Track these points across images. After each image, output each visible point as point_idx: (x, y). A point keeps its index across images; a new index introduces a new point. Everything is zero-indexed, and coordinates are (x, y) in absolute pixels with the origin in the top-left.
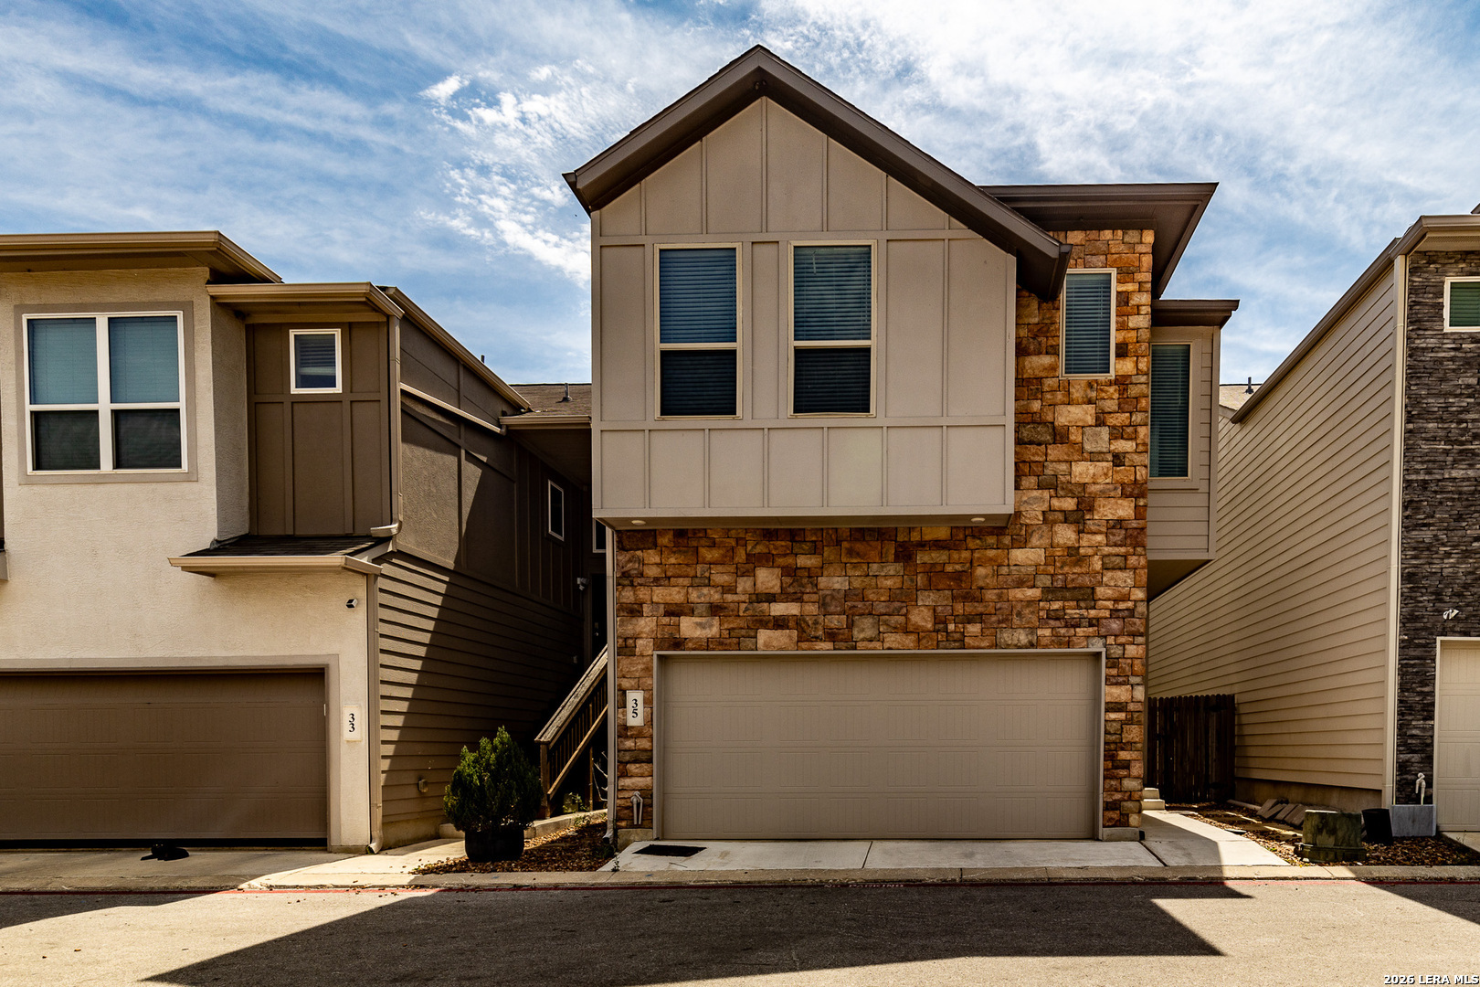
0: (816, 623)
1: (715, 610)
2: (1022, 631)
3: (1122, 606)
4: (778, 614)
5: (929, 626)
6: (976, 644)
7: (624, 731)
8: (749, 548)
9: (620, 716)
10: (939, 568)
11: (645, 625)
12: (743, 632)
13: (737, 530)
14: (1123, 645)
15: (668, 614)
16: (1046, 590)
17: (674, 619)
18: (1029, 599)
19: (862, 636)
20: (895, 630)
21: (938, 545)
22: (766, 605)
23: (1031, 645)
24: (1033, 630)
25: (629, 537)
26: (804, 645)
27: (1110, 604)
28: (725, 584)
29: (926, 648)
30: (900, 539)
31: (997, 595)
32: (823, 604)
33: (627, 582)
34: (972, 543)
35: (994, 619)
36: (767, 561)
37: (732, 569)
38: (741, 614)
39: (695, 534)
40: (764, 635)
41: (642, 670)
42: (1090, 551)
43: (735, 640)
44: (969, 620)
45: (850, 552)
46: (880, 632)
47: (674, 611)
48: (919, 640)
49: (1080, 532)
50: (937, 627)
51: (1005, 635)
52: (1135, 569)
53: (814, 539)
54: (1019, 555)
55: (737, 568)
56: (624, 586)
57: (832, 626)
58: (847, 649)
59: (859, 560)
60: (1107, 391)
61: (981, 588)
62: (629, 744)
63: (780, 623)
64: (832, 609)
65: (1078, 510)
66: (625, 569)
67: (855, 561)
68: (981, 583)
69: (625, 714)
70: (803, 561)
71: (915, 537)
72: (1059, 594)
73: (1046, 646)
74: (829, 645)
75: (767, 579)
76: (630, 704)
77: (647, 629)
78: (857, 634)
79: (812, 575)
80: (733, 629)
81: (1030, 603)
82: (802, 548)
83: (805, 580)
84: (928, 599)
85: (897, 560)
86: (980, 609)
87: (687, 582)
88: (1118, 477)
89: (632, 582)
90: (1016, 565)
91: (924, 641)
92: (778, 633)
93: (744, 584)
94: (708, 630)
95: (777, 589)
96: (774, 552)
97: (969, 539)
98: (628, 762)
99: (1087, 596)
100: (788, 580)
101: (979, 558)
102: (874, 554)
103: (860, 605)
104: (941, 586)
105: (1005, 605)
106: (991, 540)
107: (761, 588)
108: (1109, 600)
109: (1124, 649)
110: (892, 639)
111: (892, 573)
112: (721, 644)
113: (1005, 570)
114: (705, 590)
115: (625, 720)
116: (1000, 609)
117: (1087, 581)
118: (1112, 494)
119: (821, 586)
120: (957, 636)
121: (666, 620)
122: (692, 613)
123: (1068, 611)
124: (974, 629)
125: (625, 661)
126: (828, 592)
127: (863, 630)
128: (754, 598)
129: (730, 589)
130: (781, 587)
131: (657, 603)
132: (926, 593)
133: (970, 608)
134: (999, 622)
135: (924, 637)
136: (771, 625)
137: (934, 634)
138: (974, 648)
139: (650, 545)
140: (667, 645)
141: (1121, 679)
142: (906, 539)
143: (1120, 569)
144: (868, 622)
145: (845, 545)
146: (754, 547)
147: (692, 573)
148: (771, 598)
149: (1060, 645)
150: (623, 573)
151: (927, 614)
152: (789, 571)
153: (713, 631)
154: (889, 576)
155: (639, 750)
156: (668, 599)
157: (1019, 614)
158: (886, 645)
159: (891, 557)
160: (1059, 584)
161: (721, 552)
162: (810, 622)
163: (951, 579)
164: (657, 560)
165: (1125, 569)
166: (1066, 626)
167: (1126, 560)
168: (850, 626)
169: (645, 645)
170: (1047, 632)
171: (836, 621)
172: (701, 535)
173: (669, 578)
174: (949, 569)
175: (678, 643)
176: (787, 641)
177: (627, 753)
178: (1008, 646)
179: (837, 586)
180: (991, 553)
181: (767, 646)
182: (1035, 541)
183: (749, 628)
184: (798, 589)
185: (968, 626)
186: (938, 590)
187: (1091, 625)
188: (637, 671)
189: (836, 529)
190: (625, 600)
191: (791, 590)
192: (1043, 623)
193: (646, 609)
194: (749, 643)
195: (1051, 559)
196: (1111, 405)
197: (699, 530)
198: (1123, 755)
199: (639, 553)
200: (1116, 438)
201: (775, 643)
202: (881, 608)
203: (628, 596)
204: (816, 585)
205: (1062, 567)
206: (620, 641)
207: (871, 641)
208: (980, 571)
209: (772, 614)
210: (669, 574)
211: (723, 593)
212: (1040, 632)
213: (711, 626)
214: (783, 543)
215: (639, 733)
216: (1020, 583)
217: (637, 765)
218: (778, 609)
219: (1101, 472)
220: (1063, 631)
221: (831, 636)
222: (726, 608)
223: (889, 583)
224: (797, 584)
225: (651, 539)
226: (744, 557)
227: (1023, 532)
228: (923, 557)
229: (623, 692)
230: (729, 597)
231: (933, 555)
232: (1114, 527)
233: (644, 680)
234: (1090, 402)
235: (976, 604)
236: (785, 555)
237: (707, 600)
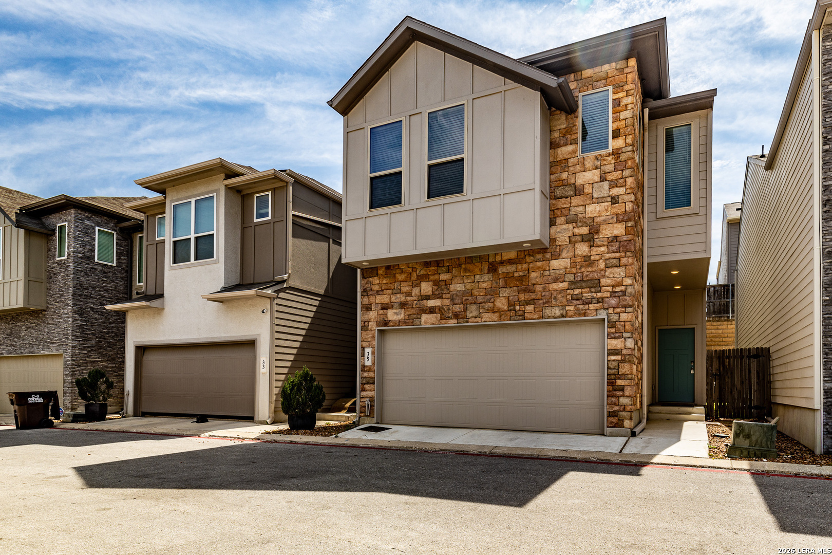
0: (449, 309)
1: (403, 305)
2: (557, 308)
3: (618, 289)
4: (431, 305)
5: (506, 308)
6: (531, 317)
7: (364, 366)
8: (418, 272)
9: (362, 360)
10: (511, 275)
11: (373, 315)
12: (415, 316)
13: (412, 263)
14: (619, 313)
15: (383, 308)
16: (571, 283)
17: (385, 311)
18: (561, 289)
19: (471, 315)
20: (488, 311)
21: (510, 262)
22: (425, 301)
23: (563, 316)
24: (563, 307)
25: (366, 272)
26: (443, 321)
27: (610, 289)
28: (407, 292)
29: (504, 320)
30: (490, 260)
31: (542, 287)
32: (452, 299)
33: (365, 294)
34: (528, 259)
35: (541, 302)
36: (426, 278)
37: (410, 284)
38: (414, 307)
39: (394, 267)
40: (424, 317)
41: (371, 337)
42: (597, 257)
43: (411, 321)
44: (527, 303)
45: (466, 270)
46: (480, 313)
47: (385, 307)
48: (500, 316)
49: (591, 246)
50: (510, 308)
51: (547, 311)
52: (626, 266)
53: (448, 264)
54: (555, 264)
55: (412, 283)
56: (364, 296)
57: (456, 310)
58: (464, 323)
59: (469, 274)
60: (606, 160)
61: (534, 285)
62: (365, 374)
63: (432, 311)
64: (456, 301)
65: (590, 233)
66: (365, 287)
67: (467, 274)
68: (533, 282)
69: (364, 360)
70: (443, 277)
71: (498, 258)
72: (578, 285)
73: (571, 316)
74: (455, 321)
75: (426, 287)
76: (366, 354)
77: (373, 317)
78: (469, 315)
79: (447, 284)
80: (411, 314)
81: (561, 291)
82: (442, 270)
83: (443, 287)
84: (505, 293)
85: (489, 272)
86: (533, 297)
87: (389, 292)
88: (614, 211)
89: (367, 293)
90: (553, 270)
91: (503, 317)
92: (431, 315)
93: (415, 291)
94: (399, 316)
95: (430, 293)
96: (429, 273)
97: (527, 257)
98: (365, 384)
99: (596, 285)
100: (436, 287)
101: (532, 267)
102: (477, 270)
103: (470, 298)
104: (512, 285)
105: (547, 293)
106: (539, 256)
107: (423, 293)
108: (610, 286)
109: (619, 316)
110: (487, 316)
111: (486, 279)
112: (405, 322)
113: (547, 273)
114: (398, 296)
115: (364, 363)
116: (544, 296)
117: (595, 275)
118: (611, 221)
119: (451, 289)
120: (520, 313)
121: (381, 312)
122: (392, 308)
123: (584, 295)
124: (530, 308)
125: (364, 333)
126: (455, 293)
127: (471, 312)
128: (420, 298)
129: (409, 294)
130: (432, 291)
131: (378, 304)
132: (504, 289)
133: (528, 296)
134: (544, 303)
135: (503, 315)
136: (427, 312)
137: (509, 312)
138: (530, 319)
139: (375, 275)
140: (382, 324)
141: (617, 335)
142: (493, 260)
143: (617, 267)
144: (474, 307)
145: (463, 266)
146: (420, 272)
147: (393, 288)
148: (428, 298)
149: (580, 315)
150: (364, 290)
151: (504, 301)
152: (437, 283)
153: (401, 317)
154: (485, 281)
155: (370, 377)
156: (382, 301)
157: (555, 298)
158: (483, 320)
159: (486, 271)
160: (579, 279)
161: (405, 275)
162: (446, 309)
163: (517, 280)
164: (378, 282)
165: (620, 266)
166: (583, 304)
167: (620, 261)
168: (465, 311)
169: (372, 325)
170: (572, 308)
171: (458, 308)
172: (397, 268)
173: (383, 290)
174: (516, 275)
175: (386, 323)
176: (435, 320)
177: (365, 379)
178: (549, 317)
179: (459, 289)
180: (539, 264)
181: (426, 323)
182: (564, 254)
183: (418, 314)
184: (440, 292)
185: (527, 307)
186: (511, 287)
187: (598, 302)
188: (369, 338)
189: (459, 258)
190: (364, 303)
191: (437, 293)
192: (569, 303)
193: (373, 306)
194: (417, 321)
195: (574, 265)
196: (610, 168)
197: (396, 265)
198: (620, 382)
199: (370, 279)
200: (613, 187)
201: (429, 321)
202: (480, 299)
203: (366, 300)
204: (449, 289)
205: (580, 269)
206: (362, 323)
207: (476, 318)
208: (533, 275)
209: (428, 306)
210: (383, 288)
211: (406, 296)
212: (567, 308)
213: (401, 313)
214: (433, 268)
215: (370, 369)
216: (556, 280)
217: (369, 385)
218: (431, 303)
219: (604, 209)
220: (581, 307)
221: (456, 316)
222: (407, 304)
223: (485, 285)
224: (440, 289)
225: (375, 272)
226: (416, 277)
227: (558, 250)
228: (502, 270)
229: (363, 348)
230: (409, 298)
231: (508, 268)
232: (612, 241)
233: (372, 342)
234: (597, 168)
235: (531, 294)
236: (434, 274)
237: (399, 300)
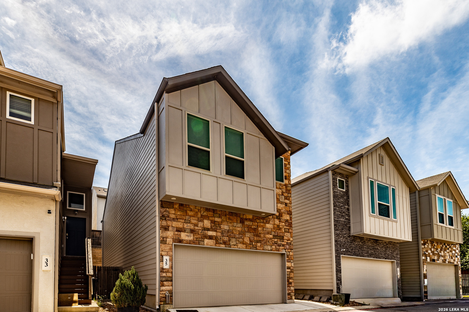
0: (220, 239)
1: (192, 231)
2: (269, 246)
3: (289, 242)
4: (210, 235)
5: (249, 242)
6: (259, 249)
7: (162, 270)
8: (202, 213)
9: (161, 265)
10: (250, 227)
11: (170, 234)
12: (200, 239)
13: (198, 206)
14: (289, 252)
15: (177, 231)
16: (274, 236)
17: (179, 233)
18: (270, 238)
19: (232, 244)
20: (241, 243)
21: (250, 220)
22: (207, 231)
23: (271, 250)
24: (271, 246)
25: (165, 203)
26: (217, 245)
27: (286, 241)
28: (195, 223)
29: (248, 249)
30: (241, 217)
31: (263, 236)
32: (222, 233)
33: (164, 218)
34: (258, 221)
35: (263, 242)
36: (207, 218)
37: (197, 219)
38: (200, 233)
39: (186, 206)
40: (206, 241)
41: (169, 249)
42: (282, 227)
43: (198, 242)
44: (257, 242)
45: (229, 219)
46: (237, 243)
47: (179, 230)
48: (246, 246)
49: (280, 221)
50: (250, 243)
51: (266, 247)
52: (291, 233)
53: (219, 213)
54: (268, 226)
55: (198, 219)
56: (163, 220)
57: (225, 240)
58: (229, 247)
59: (231, 221)
60: (283, 187)
61: (260, 233)
62: (164, 274)
63: (211, 238)
64: (224, 235)
65: (279, 216)
66: (163, 214)
67: (230, 221)
68: (260, 232)
69: (163, 264)
70: (217, 219)
71: (245, 217)
72: (276, 237)
73: (274, 251)
74: (223, 246)
75: (207, 223)
76: (165, 261)
77: (171, 235)
78: (232, 243)
79: (219, 224)
80: (197, 238)
81: (271, 239)
82: (216, 215)
83: (217, 225)
84: (248, 235)
85: (240, 222)
86: (260, 239)
87: (183, 221)
88: (287, 209)
89: (166, 218)
90: (267, 228)
91: (248, 247)
92: (210, 241)
93: (200, 224)
94: (190, 238)
95: (210, 227)
96: (209, 215)
97: (257, 220)
98: (164, 281)
99: (282, 238)
100: (213, 225)
101: (259, 225)
102: (235, 220)
103: (232, 234)
104: (251, 232)
105: (265, 239)
106: (262, 220)
107: (205, 226)
108: (286, 240)
109: (290, 253)
110: (240, 245)
111: (239, 226)
112: (194, 242)
113: (265, 229)
114: (189, 225)
115: (163, 266)
116: (264, 240)
117: (281, 234)
118: (286, 213)
119: (222, 228)
120: (255, 246)
121: (177, 233)
122: (185, 231)
123: (278, 242)
124: (259, 244)
125: (163, 246)
126: (223, 230)
127: (233, 242)
128: (203, 229)
129: (196, 225)
130: (211, 226)
131: (174, 227)
132: (248, 233)
133: (258, 239)
134: (264, 243)
135: (248, 246)
136: (208, 238)
137: (250, 245)
138: (259, 250)
139: (172, 207)
140: (177, 241)
141: (289, 261)
142: (243, 217)
143: (288, 232)
144: (234, 240)
145: (227, 216)
146: (203, 213)
147: (185, 218)
148: (208, 230)
149: (277, 251)
150: (163, 215)
151: (248, 239)
152: (213, 222)
153: (191, 238)
154: (239, 227)
155: (168, 277)
156: (177, 226)
157: (268, 242)
158: (238, 247)
159: (239, 222)
160: (276, 235)
161: (194, 213)
162: (219, 238)
163: (253, 230)
164: (174, 212)
165: (289, 232)
166: (278, 246)
167: (289, 230)
168: (229, 240)
169: (169, 241)
170: (274, 247)
171: (226, 239)
172: (188, 206)
173: (178, 219)
174: (253, 227)
175: (181, 241)
176: (213, 243)
177: (164, 278)
178: (266, 250)
179: (226, 228)
180: (262, 224)
181: (207, 244)
182: (271, 222)
183: (202, 238)
184: (215, 228)
185: (258, 243)
186: (250, 233)
187: (283, 246)
188: (167, 249)
189: (225, 211)
190: (163, 225)
191: (214, 228)
192: (273, 244)
193: (170, 228)
194: (202, 243)
195: (274, 228)
196: (284, 191)
197: (187, 205)
198: (291, 281)
199: (168, 209)
200: (285, 199)
201: (209, 244)
202: (237, 236)
203: (164, 223)
204: (220, 227)
205: (276, 230)
206: (162, 238)
207: (235, 245)
208: (260, 229)
209: (208, 234)
210: (178, 218)
211: (194, 226)
212: (273, 247)
213: (191, 236)
214: (211, 213)
215: (167, 271)
216: (268, 233)
217: (167, 282)
218: (210, 233)
219: (283, 207)
220: (277, 247)
221: (225, 243)
222: (195, 231)
223: (239, 229)
224: (215, 226)
225: (172, 205)
226: (200, 216)
227: (268, 220)
228: (247, 223)
229: (162, 256)
230: (196, 228)
231: (249, 222)
232: (286, 221)
233: (169, 252)
234: (280, 189)
235: (259, 238)
236: (212, 217)
237: (189, 228)
